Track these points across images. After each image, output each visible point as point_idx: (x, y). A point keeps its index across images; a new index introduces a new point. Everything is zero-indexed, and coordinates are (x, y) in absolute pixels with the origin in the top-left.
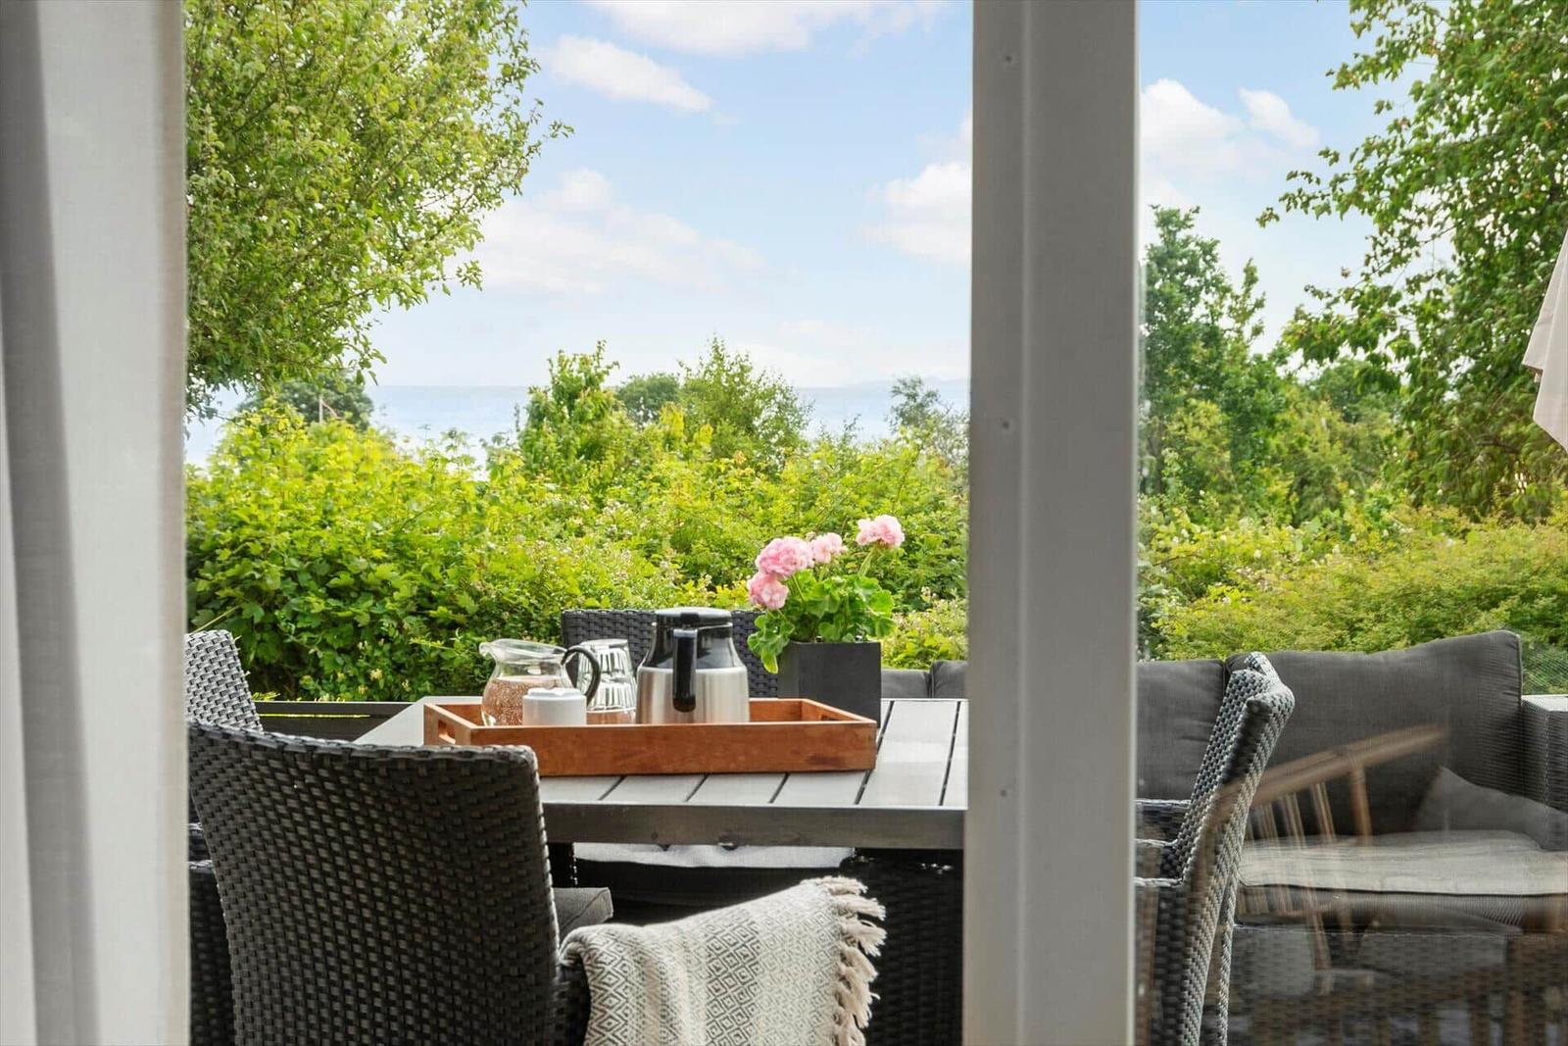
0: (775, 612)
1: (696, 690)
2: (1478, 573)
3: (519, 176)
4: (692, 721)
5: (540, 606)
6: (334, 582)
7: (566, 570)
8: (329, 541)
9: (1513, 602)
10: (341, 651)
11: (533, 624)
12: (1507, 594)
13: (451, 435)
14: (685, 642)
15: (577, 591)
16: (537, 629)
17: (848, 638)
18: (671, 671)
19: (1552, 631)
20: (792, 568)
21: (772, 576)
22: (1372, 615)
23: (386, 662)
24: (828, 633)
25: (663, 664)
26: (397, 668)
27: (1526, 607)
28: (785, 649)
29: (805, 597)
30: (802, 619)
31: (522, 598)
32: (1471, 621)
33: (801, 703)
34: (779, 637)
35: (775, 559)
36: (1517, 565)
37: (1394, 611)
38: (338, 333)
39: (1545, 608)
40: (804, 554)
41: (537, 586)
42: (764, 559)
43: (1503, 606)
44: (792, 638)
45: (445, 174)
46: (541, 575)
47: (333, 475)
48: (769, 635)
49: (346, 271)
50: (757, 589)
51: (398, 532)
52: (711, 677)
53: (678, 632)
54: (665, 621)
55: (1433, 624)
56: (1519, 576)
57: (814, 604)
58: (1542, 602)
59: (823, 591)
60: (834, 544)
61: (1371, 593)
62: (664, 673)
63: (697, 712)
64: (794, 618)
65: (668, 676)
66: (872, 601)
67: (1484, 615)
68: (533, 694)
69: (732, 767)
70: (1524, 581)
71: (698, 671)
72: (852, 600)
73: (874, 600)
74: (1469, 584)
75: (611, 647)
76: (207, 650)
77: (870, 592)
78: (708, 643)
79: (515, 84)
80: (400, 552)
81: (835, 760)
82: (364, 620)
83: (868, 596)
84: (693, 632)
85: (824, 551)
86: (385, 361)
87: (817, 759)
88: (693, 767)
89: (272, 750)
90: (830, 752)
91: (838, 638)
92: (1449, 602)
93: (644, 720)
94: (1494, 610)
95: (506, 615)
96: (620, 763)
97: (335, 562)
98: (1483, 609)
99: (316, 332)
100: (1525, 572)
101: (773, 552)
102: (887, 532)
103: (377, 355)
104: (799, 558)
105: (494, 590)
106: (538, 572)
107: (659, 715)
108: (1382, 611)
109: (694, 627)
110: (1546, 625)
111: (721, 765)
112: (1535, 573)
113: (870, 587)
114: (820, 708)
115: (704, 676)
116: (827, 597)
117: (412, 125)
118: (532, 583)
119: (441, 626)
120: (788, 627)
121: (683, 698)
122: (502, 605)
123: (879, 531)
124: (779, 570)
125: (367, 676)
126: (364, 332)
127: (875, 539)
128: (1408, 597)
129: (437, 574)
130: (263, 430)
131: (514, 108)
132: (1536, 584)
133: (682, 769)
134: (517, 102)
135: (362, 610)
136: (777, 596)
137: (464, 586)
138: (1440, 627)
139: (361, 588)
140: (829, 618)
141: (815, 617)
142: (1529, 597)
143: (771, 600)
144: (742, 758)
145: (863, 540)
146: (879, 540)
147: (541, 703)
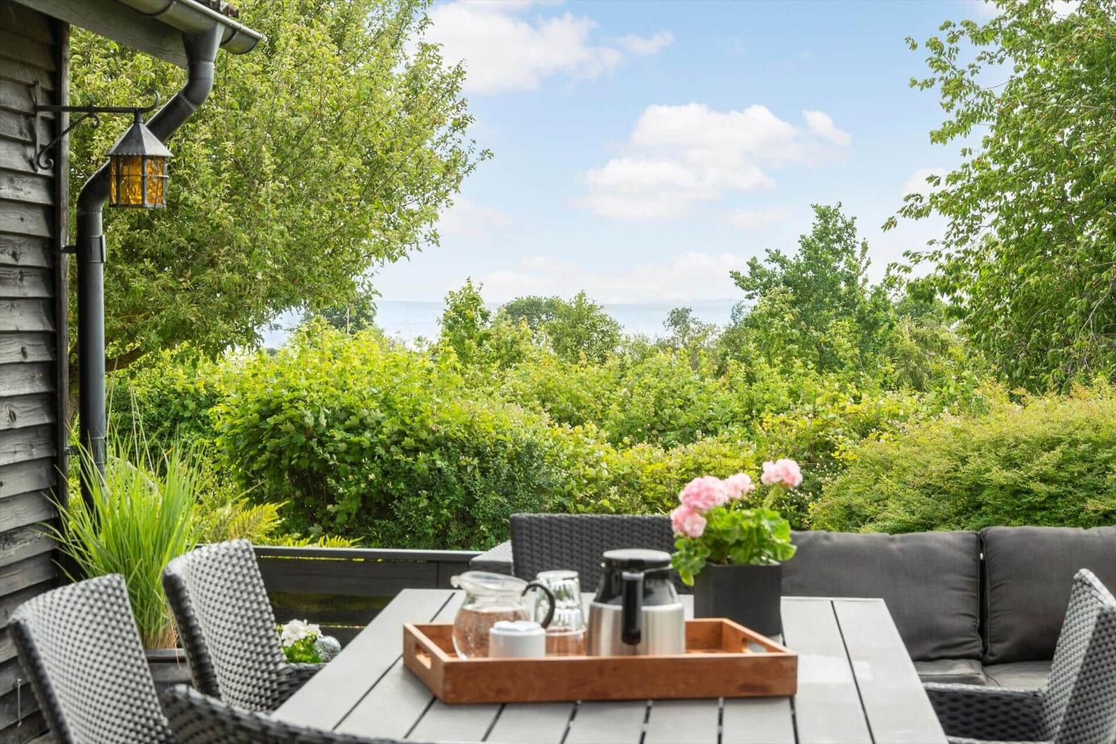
0: (693, 539)
1: (642, 625)
2: (1041, 428)
3: (458, 181)
4: (635, 653)
5: (471, 438)
6: (347, 423)
7: (485, 417)
8: (347, 399)
9: (1064, 446)
10: (352, 464)
11: (466, 449)
12: (1060, 441)
13: (419, 339)
14: (632, 584)
15: (491, 430)
16: (468, 452)
17: (754, 561)
18: (619, 608)
19: (1089, 465)
20: (710, 503)
21: (694, 510)
22: (976, 454)
23: (378, 470)
24: (739, 556)
25: (613, 601)
26: (386, 474)
27: (1072, 450)
28: (703, 570)
29: (720, 525)
30: (716, 543)
31: (459, 434)
32: (1038, 458)
33: (721, 624)
34: (697, 559)
35: (697, 496)
36: (1066, 424)
37: (990, 451)
38: (355, 279)
39: (1084, 451)
40: (720, 491)
41: (469, 427)
42: (687, 496)
43: (1058, 449)
44: (708, 560)
45: (417, 185)
46: (471, 421)
47: (346, 360)
48: (688, 557)
49: (357, 242)
50: (680, 520)
51: (387, 395)
52: (653, 614)
53: (626, 574)
54: (614, 564)
55: (1014, 459)
56: (1067, 431)
57: (727, 532)
58: (1082, 447)
59: (734, 521)
60: (744, 483)
61: (974, 439)
62: (612, 609)
63: (640, 647)
64: (709, 542)
65: (616, 613)
66: (775, 529)
67: (1046, 454)
68: (499, 629)
69: (673, 694)
70: (1070, 434)
71: (644, 608)
72: (759, 529)
73: (777, 530)
74: (1036, 435)
75: (565, 579)
76: (231, 557)
77: (774, 523)
78: (651, 585)
79: (461, 131)
80: (387, 405)
81: (763, 688)
82: (366, 444)
83: (772, 527)
84: (641, 575)
85: (736, 488)
86: (381, 295)
87: (746, 687)
88: (638, 694)
89: (256, 732)
90: (757, 680)
91: (746, 560)
92: (1023, 446)
93: (594, 651)
94: (1052, 452)
95: (450, 444)
96: (574, 691)
97: (348, 411)
98: (1045, 450)
99: (339, 278)
100: (1071, 428)
101: (695, 490)
102: (788, 474)
103: (376, 292)
104: (717, 495)
105: (442, 429)
106: (469, 419)
107: (605, 649)
108: (983, 451)
109: (640, 570)
110: (1085, 461)
111: (662, 692)
112: (1077, 429)
113: (771, 519)
114: (740, 631)
115: (647, 613)
116: (737, 527)
117: (397, 155)
118: (465, 425)
119: (411, 451)
120: (705, 552)
121: (630, 632)
122: (447, 438)
123: (782, 473)
124: (700, 504)
125: (367, 477)
126: (370, 279)
127: (778, 479)
128: (997, 443)
129: (408, 421)
130: (309, 334)
131: (459, 145)
132: (1079, 435)
133: (629, 696)
134: (460, 142)
135: (366, 438)
136: (697, 527)
137: (423, 425)
138: (1018, 461)
139: (363, 426)
140: (739, 543)
141: (726, 543)
142: (1074, 443)
143: (692, 530)
144: (682, 686)
145: (768, 479)
146: (782, 481)
147: (506, 638)
